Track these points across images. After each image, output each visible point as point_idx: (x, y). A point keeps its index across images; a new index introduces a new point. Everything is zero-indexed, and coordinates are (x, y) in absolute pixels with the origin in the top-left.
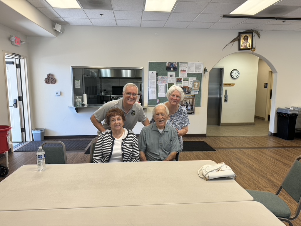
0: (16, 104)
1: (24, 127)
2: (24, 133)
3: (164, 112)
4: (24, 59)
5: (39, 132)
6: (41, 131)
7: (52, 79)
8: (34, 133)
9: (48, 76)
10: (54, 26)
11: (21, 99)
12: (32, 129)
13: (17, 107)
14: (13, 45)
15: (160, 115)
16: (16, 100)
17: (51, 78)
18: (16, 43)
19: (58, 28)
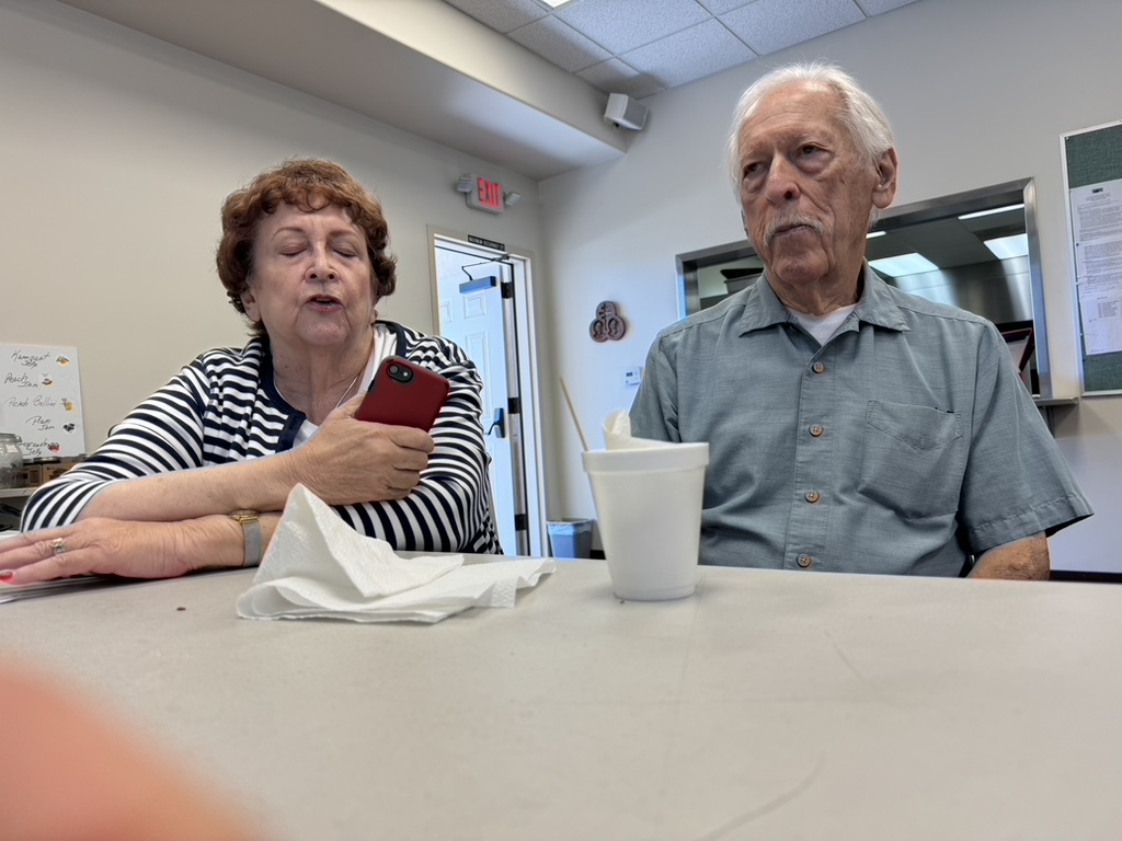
0: (500, 423)
1: (524, 512)
2: (525, 532)
3: (815, 128)
4: (524, 261)
5: (568, 530)
6: (576, 526)
7: (613, 322)
8: (554, 536)
9: (601, 310)
10: (603, 108)
11: (514, 405)
12: (548, 519)
13: (503, 436)
14: (471, 207)
15: (778, 160)
16: (502, 410)
17: (608, 319)
18: (481, 200)
19: (618, 108)
